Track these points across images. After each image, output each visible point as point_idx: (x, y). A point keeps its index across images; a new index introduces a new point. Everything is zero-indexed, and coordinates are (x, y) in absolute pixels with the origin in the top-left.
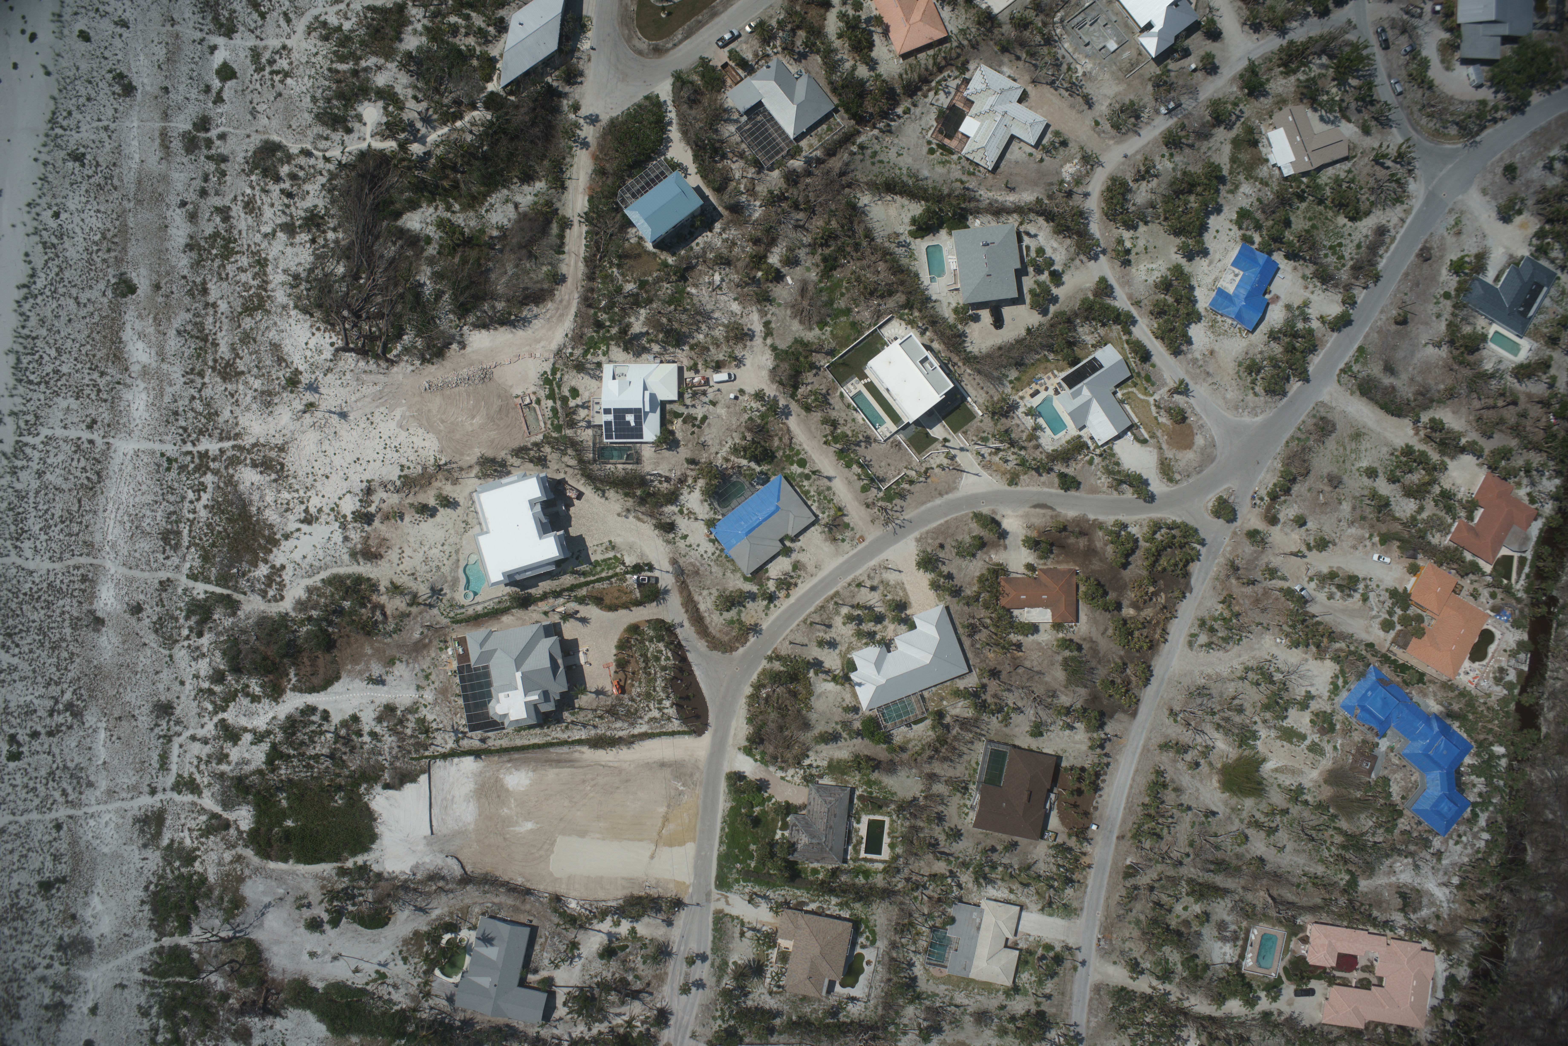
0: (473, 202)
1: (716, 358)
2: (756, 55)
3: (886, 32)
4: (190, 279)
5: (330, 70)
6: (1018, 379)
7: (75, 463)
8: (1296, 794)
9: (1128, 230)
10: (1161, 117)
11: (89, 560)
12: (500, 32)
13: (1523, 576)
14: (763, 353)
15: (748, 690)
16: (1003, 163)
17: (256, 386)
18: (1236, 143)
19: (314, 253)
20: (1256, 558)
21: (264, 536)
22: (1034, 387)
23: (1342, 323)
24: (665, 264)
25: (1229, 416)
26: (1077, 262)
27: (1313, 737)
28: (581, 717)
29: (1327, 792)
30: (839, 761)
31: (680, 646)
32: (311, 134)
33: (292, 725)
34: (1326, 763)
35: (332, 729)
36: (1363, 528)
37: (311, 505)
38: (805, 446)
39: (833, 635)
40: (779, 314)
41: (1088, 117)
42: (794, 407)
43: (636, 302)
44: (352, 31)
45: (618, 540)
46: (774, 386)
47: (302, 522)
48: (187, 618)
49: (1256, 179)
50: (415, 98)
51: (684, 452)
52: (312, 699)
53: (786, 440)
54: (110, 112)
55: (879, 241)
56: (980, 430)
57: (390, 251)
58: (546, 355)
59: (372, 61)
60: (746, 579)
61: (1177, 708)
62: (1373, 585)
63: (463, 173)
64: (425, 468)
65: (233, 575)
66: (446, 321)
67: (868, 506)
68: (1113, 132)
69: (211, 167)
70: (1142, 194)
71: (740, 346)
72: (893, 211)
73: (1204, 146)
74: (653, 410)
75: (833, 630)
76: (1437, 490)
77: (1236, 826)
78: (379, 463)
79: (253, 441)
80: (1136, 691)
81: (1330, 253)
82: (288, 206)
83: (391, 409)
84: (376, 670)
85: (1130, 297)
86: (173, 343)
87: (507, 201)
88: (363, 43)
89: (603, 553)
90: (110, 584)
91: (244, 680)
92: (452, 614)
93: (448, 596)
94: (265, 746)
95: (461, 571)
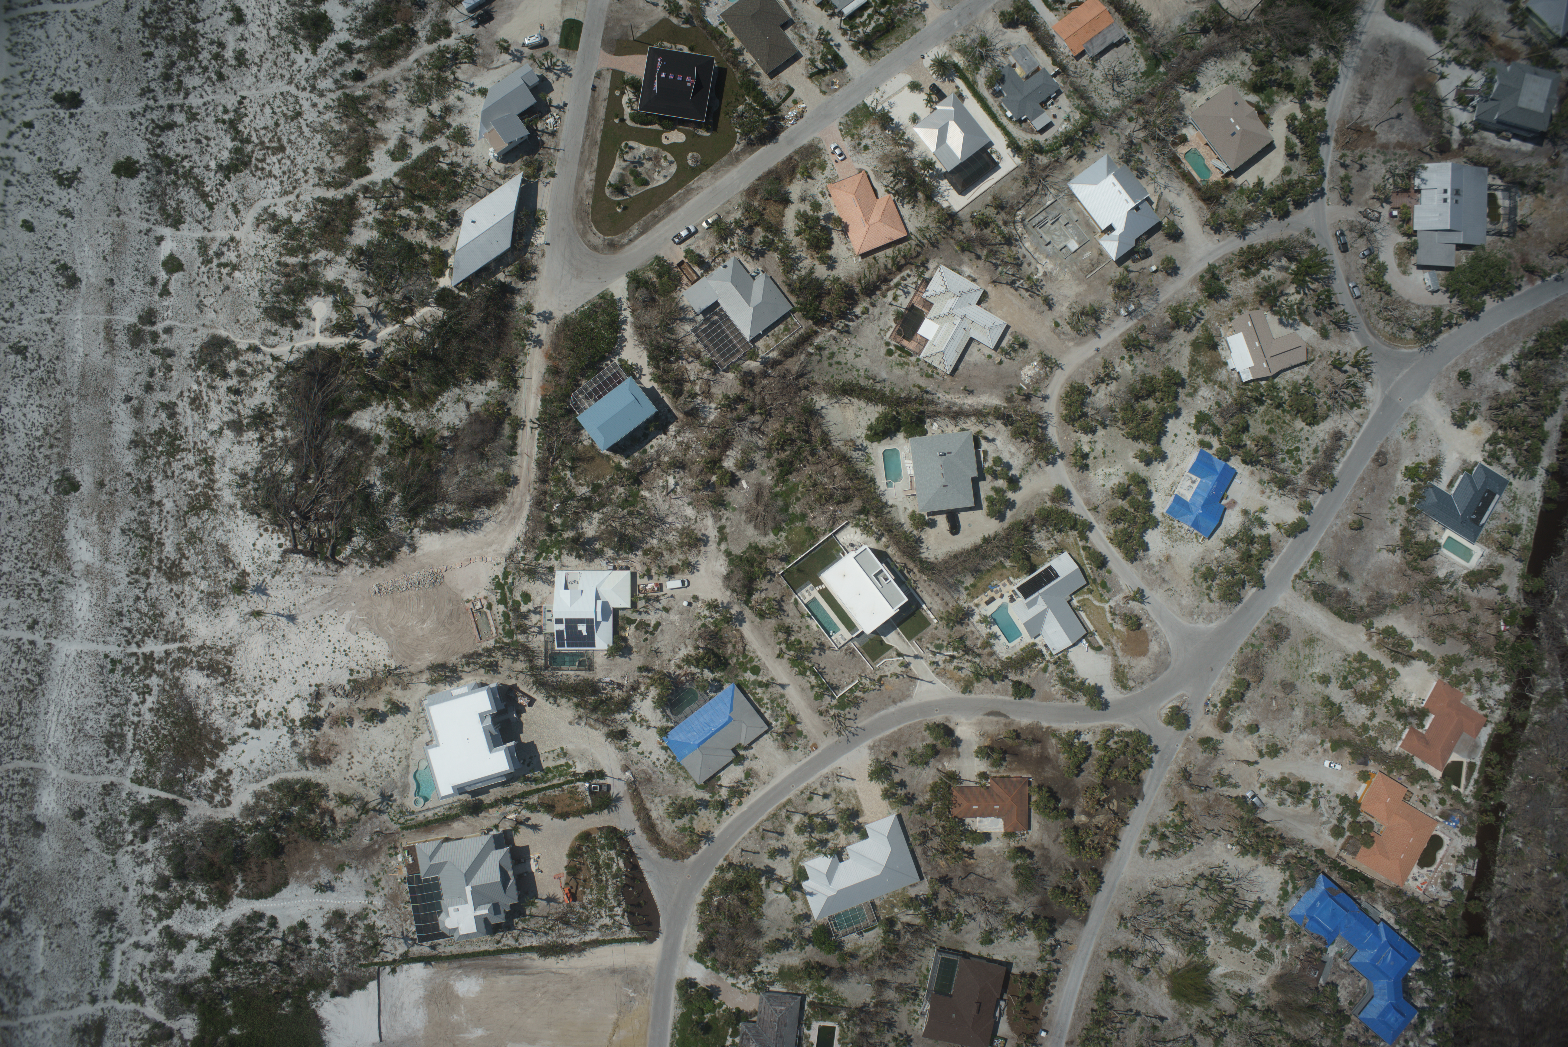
0: (425, 400)
1: (669, 564)
2: (713, 252)
3: (845, 230)
4: (135, 477)
5: (279, 263)
6: (973, 586)
7: (15, 665)
8: (1244, 1000)
9: (1086, 433)
10: (1121, 319)
11: (30, 764)
12: (452, 226)
13: (1472, 782)
14: (717, 559)
15: (699, 898)
16: (962, 365)
17: (202, 587)
18: (1196, 345)
19: (261, 452)
20: (1208, 765)
21: (210, 741)
22: (990, 594)
23: (1297, 529)
24: (618, 467)
25: (1184, 622)
26: (1035, 466)
27: (1262, 942)
28: (532, 924)
29: (1275, 997)
30: (790, 968)
31: (631, 854)
32: (259, 329)
33: (238, 932)
34: (1275, 969)
35: (280, 935)
36: (1314, 734)
37: (258, 709)
38: (759, 653)
39: (785, 843)
40: (734, 519)
41: (1049, 318)
42: (748, 613)
43: (589, 505)
44: (301, 223)
45: (569, 747)
46: (729, 593)
47: (249, 726)
48: (131, 823)
49: (1215, 382)
50: (366, 293)
51: (637, 660)
52: (259, 905)
53: (739, 647)
54: (54, 304)
55: (836, 444)
56: (934, 637)
57: (340, 451)
58: (498, 559)
59: (321, 254)
60: (698, 787)
61: (1127, 915)
62: (1324, 791)
63: (414, 371)
64: (374, 673)
65: (179, 780)
66: (396, 525)
67: (821, 713)
68: (1074, 334)
69: (157, 361)
70: (1102, 397)
71: (695, 551)
72: (850, 413)
73: (1164, 348)
74: (605, 618)
75: (785, 837)
76: (1388, 696)
77: (1185, 1031)
78: (328, 667)
79: (200, 643)
80: (1086, 898)
81: (1287, 457)
82: (235, 403)
83: (340, 612)
84: (325, 876)
85: (1087, 502)
86: (117, 542)
87: (459, 400)
88: (312, 235)
89: (554, 759)
90: (51, 789)
91: (190, 886)
92: (402, 820)
93: (398, 802)
94: (211, 954)
95: (411, 777)
